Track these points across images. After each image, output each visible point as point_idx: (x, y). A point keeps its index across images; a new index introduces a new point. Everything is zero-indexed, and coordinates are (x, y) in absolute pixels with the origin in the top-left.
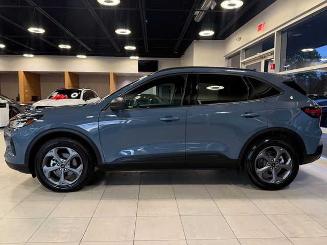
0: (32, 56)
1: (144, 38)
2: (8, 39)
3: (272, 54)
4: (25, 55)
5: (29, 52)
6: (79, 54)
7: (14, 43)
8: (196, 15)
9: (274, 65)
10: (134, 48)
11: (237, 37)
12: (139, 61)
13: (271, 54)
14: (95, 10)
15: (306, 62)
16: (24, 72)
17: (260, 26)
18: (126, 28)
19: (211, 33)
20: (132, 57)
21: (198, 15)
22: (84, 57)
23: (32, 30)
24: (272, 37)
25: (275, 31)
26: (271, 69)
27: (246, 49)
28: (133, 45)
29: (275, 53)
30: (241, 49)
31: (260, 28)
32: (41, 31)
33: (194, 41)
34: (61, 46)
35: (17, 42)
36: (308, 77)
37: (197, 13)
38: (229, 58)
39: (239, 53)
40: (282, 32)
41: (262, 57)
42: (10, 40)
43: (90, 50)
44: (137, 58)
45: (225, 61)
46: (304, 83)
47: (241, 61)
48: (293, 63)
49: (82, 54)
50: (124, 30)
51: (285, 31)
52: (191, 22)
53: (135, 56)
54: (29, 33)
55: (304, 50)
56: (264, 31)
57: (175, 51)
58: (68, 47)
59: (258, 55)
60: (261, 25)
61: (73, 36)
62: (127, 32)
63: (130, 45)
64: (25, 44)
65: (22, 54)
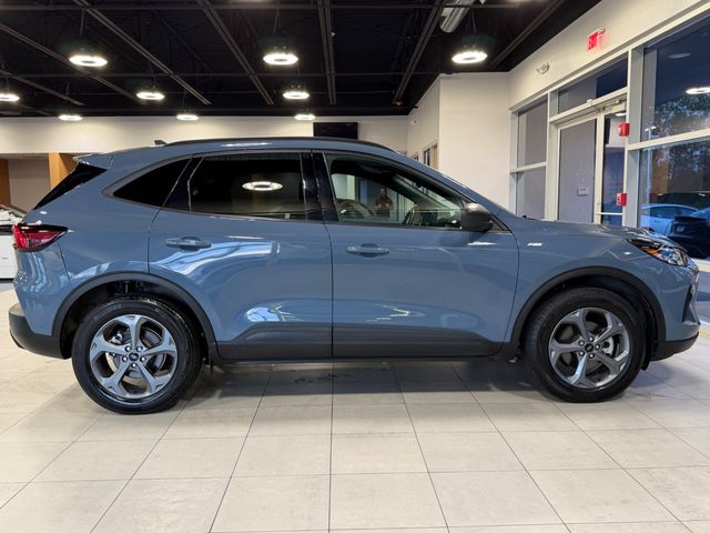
0: (77, 118)
1: (328, 72)
2: (26, 82)
3: (622, 100)
4: (63, 117)
5: (71, 109)
6: (182, 113)
7: (39, 90)
8: (444, 18)
9: (627, 126)
10: (303, 95)
11: (540, 65)
12: (314, 124)
13: (621, 102)
14: (218, 11)
15: (692, 118)
16: (61, 154)
17: (594, 37)
18: (287, 51)
19: (479, 56)
20: (299, 117)
21: (450, 18)
22: (194, 117)
23: (78, 60)
24: (623, 61)
25: (629, 49)
26: (621, 134)
27: (561, 92)
28: (301, 89)
29: (629, 100)
30: (548, 92)
31: (593, 42)
32: (100, 62)
33: (442, 75)
34: (143, 95)
35: (44, 89)
36: (698, 153)
37: (447, 11)
38: (520, 113)
39: (544, 101)
40: (645, 50)
41: (598, 109)
42: (31, 84)
43: (205, 101)
44: (311, 117)
45: (512, 118)
46: (689, 166)
47: (549, 120)
48: (663, 121)
49: (188, 112)
50: (282, 56)
51: (652, 48)
52: (434, 33)
53: (307, 113)
54: (72, 69)
55: (692, 91)
56: (602, 48)
57: (398, 100)
58: (158, 96)
59: (590, 103)
60: (596, 35)
61: (167, 70)
62: (290, 60)
63: (296, 89)
64: (63, 92)
65: (55, 114)
